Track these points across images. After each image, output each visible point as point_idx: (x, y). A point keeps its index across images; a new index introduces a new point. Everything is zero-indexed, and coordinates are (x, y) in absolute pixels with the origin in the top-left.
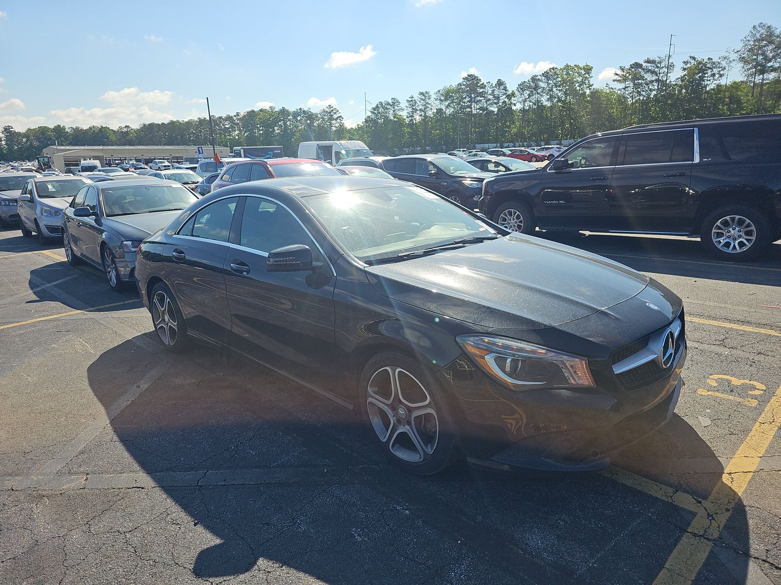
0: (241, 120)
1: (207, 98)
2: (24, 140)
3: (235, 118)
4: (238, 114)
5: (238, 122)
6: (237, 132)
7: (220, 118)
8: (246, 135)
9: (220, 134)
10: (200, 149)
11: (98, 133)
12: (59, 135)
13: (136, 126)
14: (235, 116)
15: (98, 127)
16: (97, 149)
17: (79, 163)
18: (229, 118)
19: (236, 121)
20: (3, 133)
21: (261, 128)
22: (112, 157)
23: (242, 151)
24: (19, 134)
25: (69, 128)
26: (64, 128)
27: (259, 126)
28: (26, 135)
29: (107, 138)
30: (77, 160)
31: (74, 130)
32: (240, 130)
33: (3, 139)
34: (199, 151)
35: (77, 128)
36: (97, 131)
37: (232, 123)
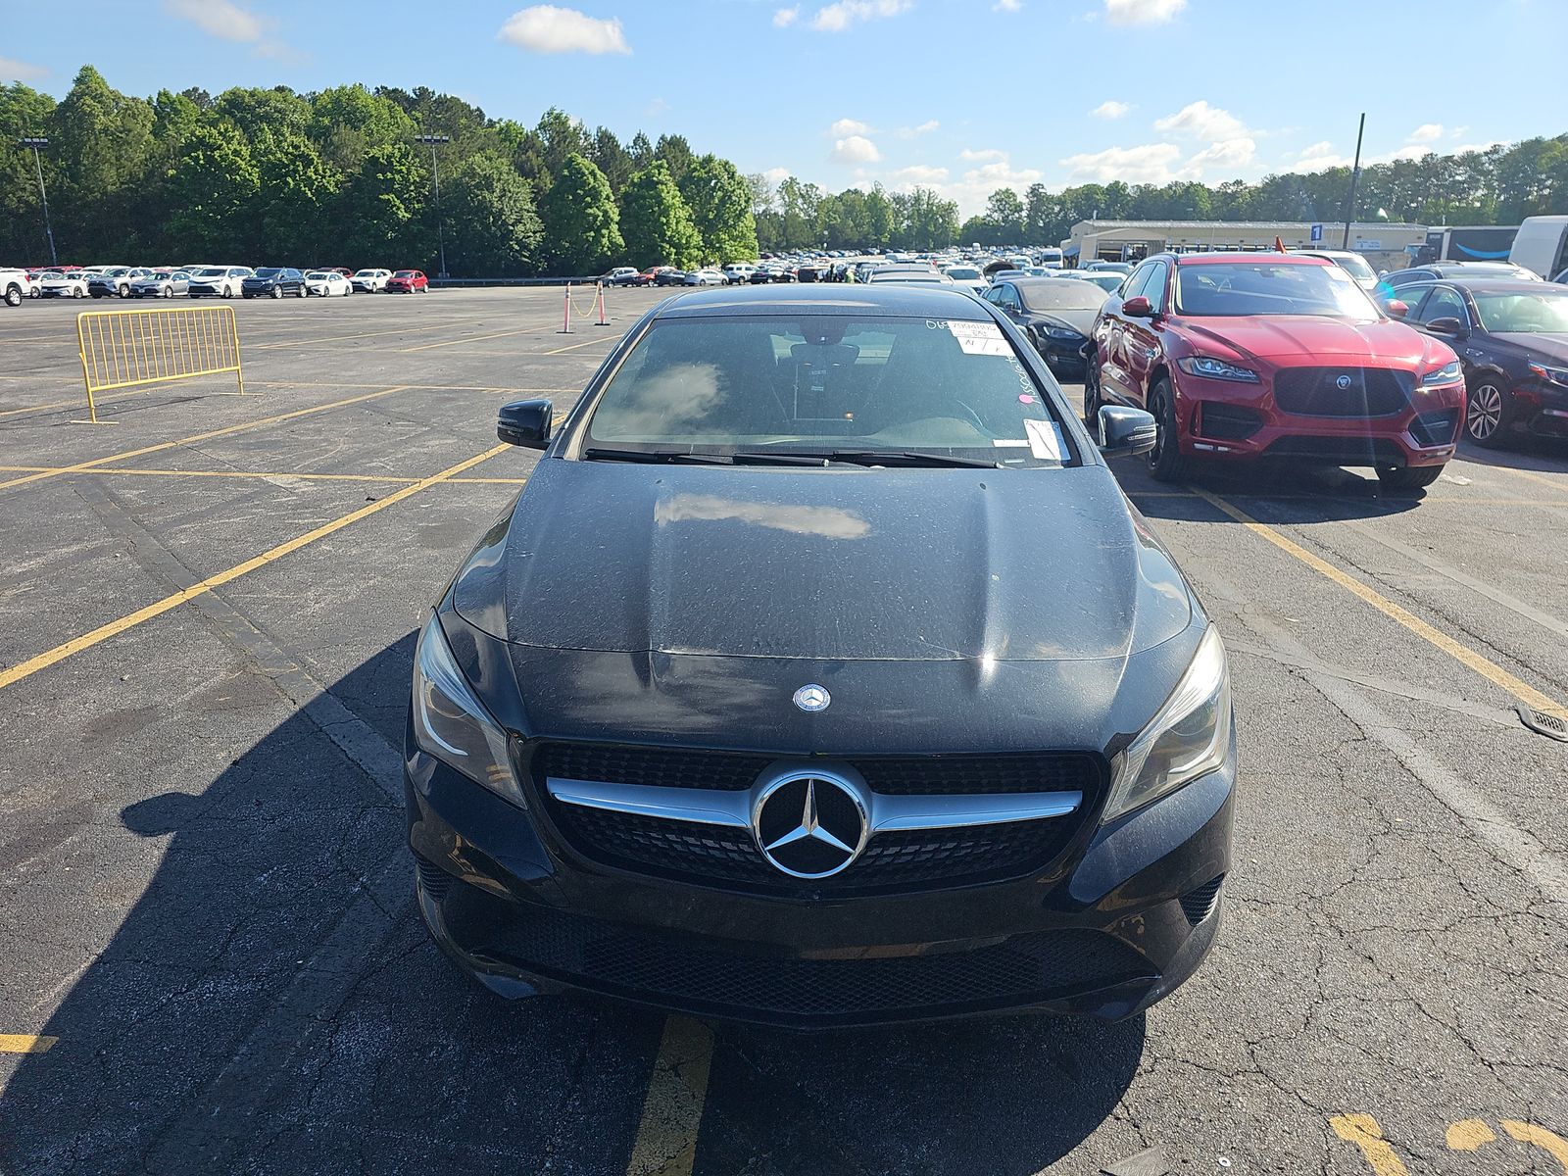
0: (1501, 163)
1: (1363, 115)
2: (1057, 209)
3: (1484, 159)
4: (1495, 150)
5: (1491, 167)
6: (1480, 193)
7: (1449, 158)
8: (1502, 198)
9: (1437, 196)
10: (1317, 230)
11: (1180, 196)
12: (1112, 202)
13: (1254, 181)
14: (1486, 154)
15: (1184, 185)
16: (1161, 228)
17: (1122, 252)
18: (1471, 160)
19: (1487, 165)
20: (1027, 197)
21: (1549, 182)
22: (1183, 244)
23: (1447, 237)
24: (1051, 199)
25: (1133, 187)
26: (1124, 188)
27: (1544, 176)
28: (1060, 201)
29: (1195, 206)
30: (1119, 247)
31: (1141, 190)
32: (1489, 186)
33: (1024, 208)
34: (1314, 233)
35: (1147, 186)
36: (1179, 191)
37: (1474, 169)
